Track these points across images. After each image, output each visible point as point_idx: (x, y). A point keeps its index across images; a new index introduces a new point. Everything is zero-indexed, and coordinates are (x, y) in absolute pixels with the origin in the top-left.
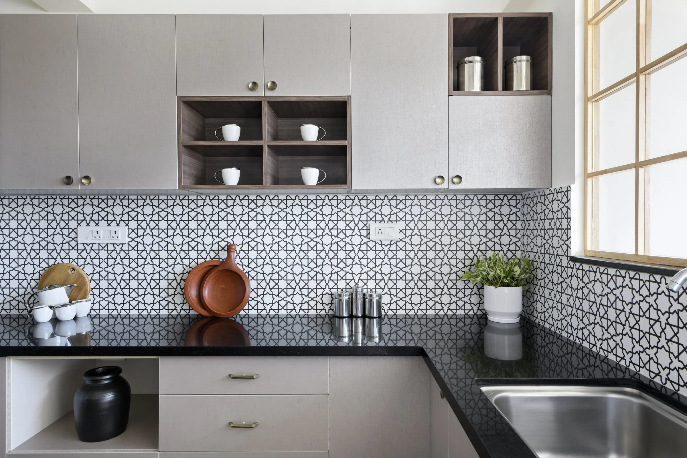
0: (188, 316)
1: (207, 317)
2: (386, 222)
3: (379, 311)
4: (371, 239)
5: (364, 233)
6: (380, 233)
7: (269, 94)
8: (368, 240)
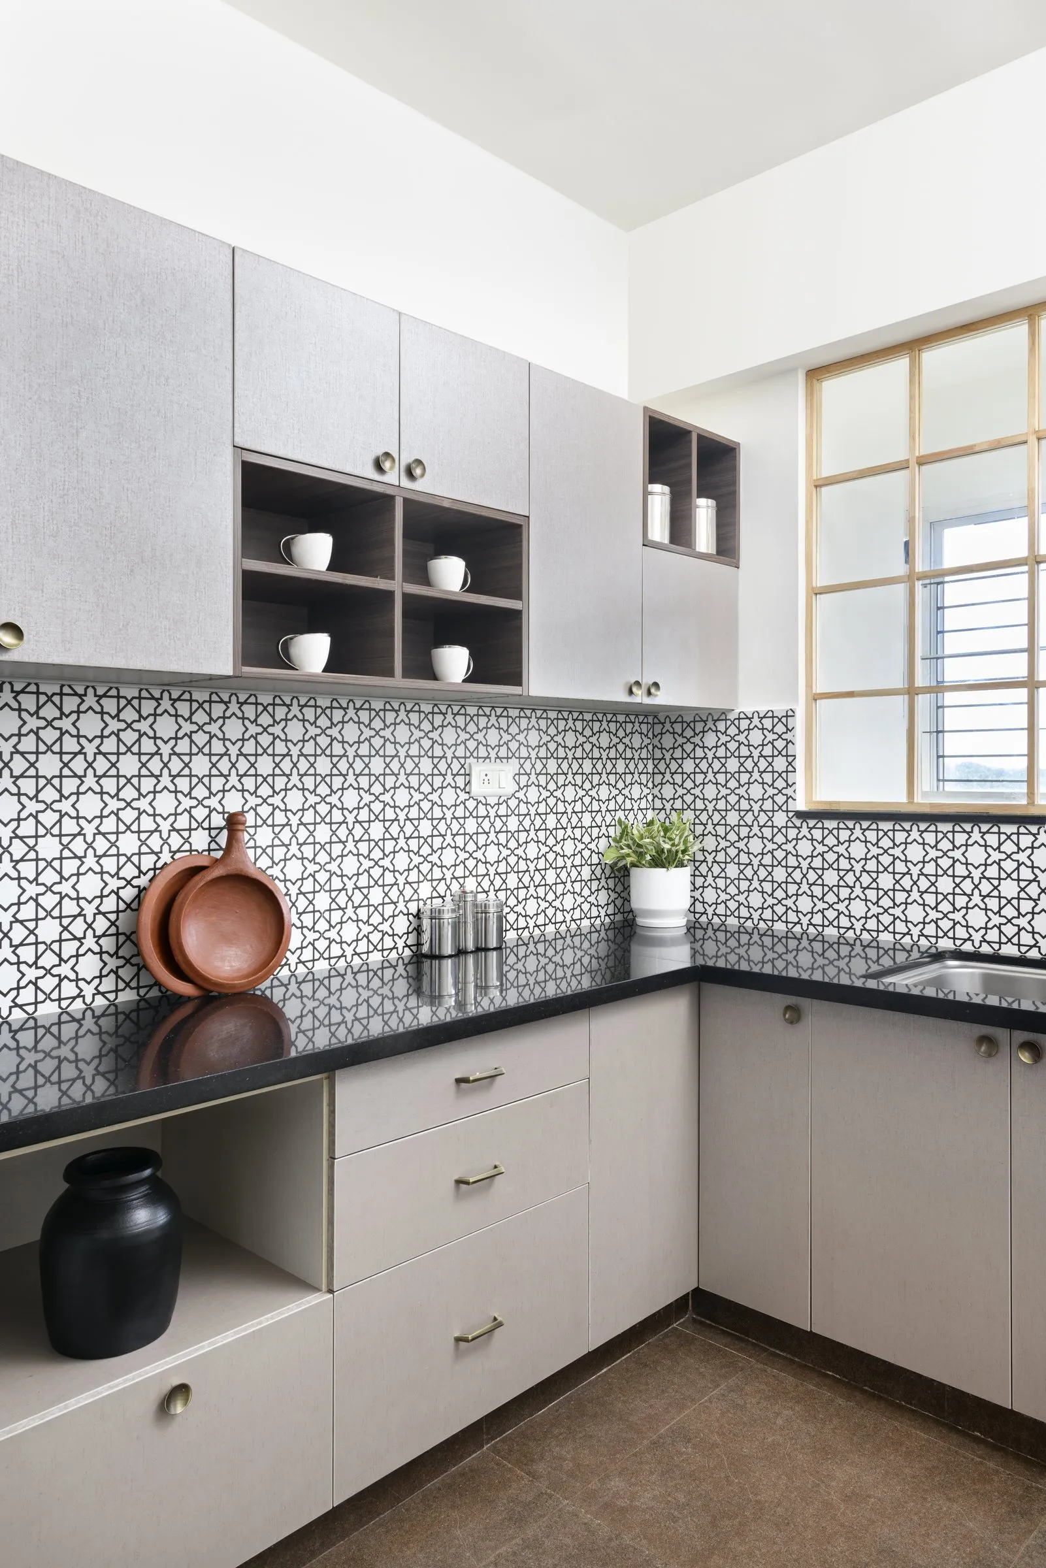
0: (112, 1010)
1: (189, 999)
2: (493, 759)
3: (501, 938)
4: (472, 795)
5: (460, 781)
6: (486, 782)
7: (406, 483)
8: (467, 796)
